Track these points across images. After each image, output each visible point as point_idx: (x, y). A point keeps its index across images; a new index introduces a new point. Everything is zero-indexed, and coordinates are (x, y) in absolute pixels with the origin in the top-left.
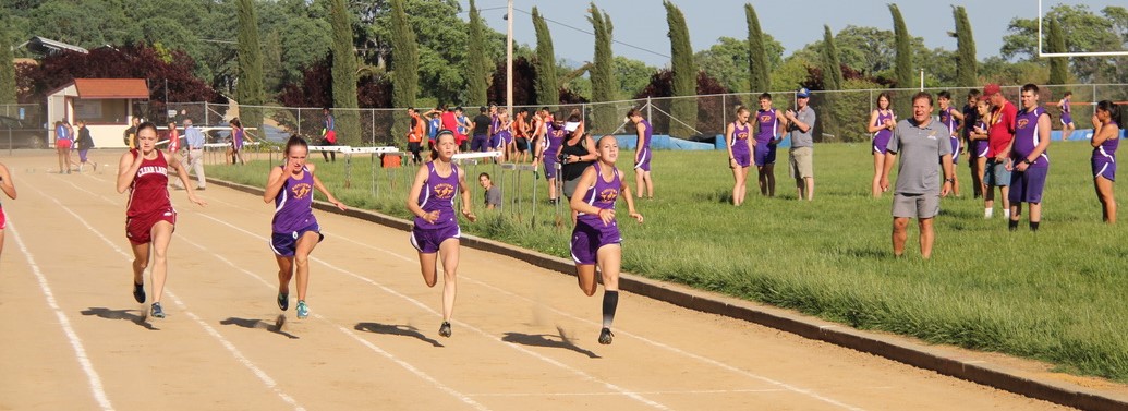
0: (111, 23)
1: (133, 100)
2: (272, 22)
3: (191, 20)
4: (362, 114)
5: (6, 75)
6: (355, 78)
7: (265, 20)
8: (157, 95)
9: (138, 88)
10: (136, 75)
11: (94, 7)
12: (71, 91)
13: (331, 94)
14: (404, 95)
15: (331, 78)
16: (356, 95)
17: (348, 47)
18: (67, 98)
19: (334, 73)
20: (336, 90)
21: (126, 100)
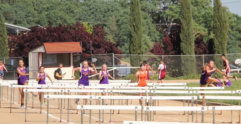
0: (30, 14)
1: (73, 53)
2: (112, 11)
3: (69, 11)
4: (197, 58)
5: (3, 42)
6: (193, 38)
7: (109, 10)
8: (86, 50)
9: (75, 47)
10: (74, 40)
11: (21, 6)
12: (41, 50)
13: (180, 48)
14: (220, 47)
15: (180, 39)
16: (194, 47)
17: (190, 21)
18: (39, 53)
19: (181, 36)
20: (183, 45)
21: (70, 54)
